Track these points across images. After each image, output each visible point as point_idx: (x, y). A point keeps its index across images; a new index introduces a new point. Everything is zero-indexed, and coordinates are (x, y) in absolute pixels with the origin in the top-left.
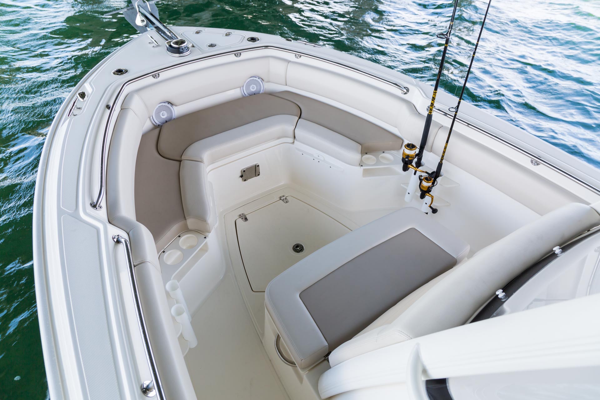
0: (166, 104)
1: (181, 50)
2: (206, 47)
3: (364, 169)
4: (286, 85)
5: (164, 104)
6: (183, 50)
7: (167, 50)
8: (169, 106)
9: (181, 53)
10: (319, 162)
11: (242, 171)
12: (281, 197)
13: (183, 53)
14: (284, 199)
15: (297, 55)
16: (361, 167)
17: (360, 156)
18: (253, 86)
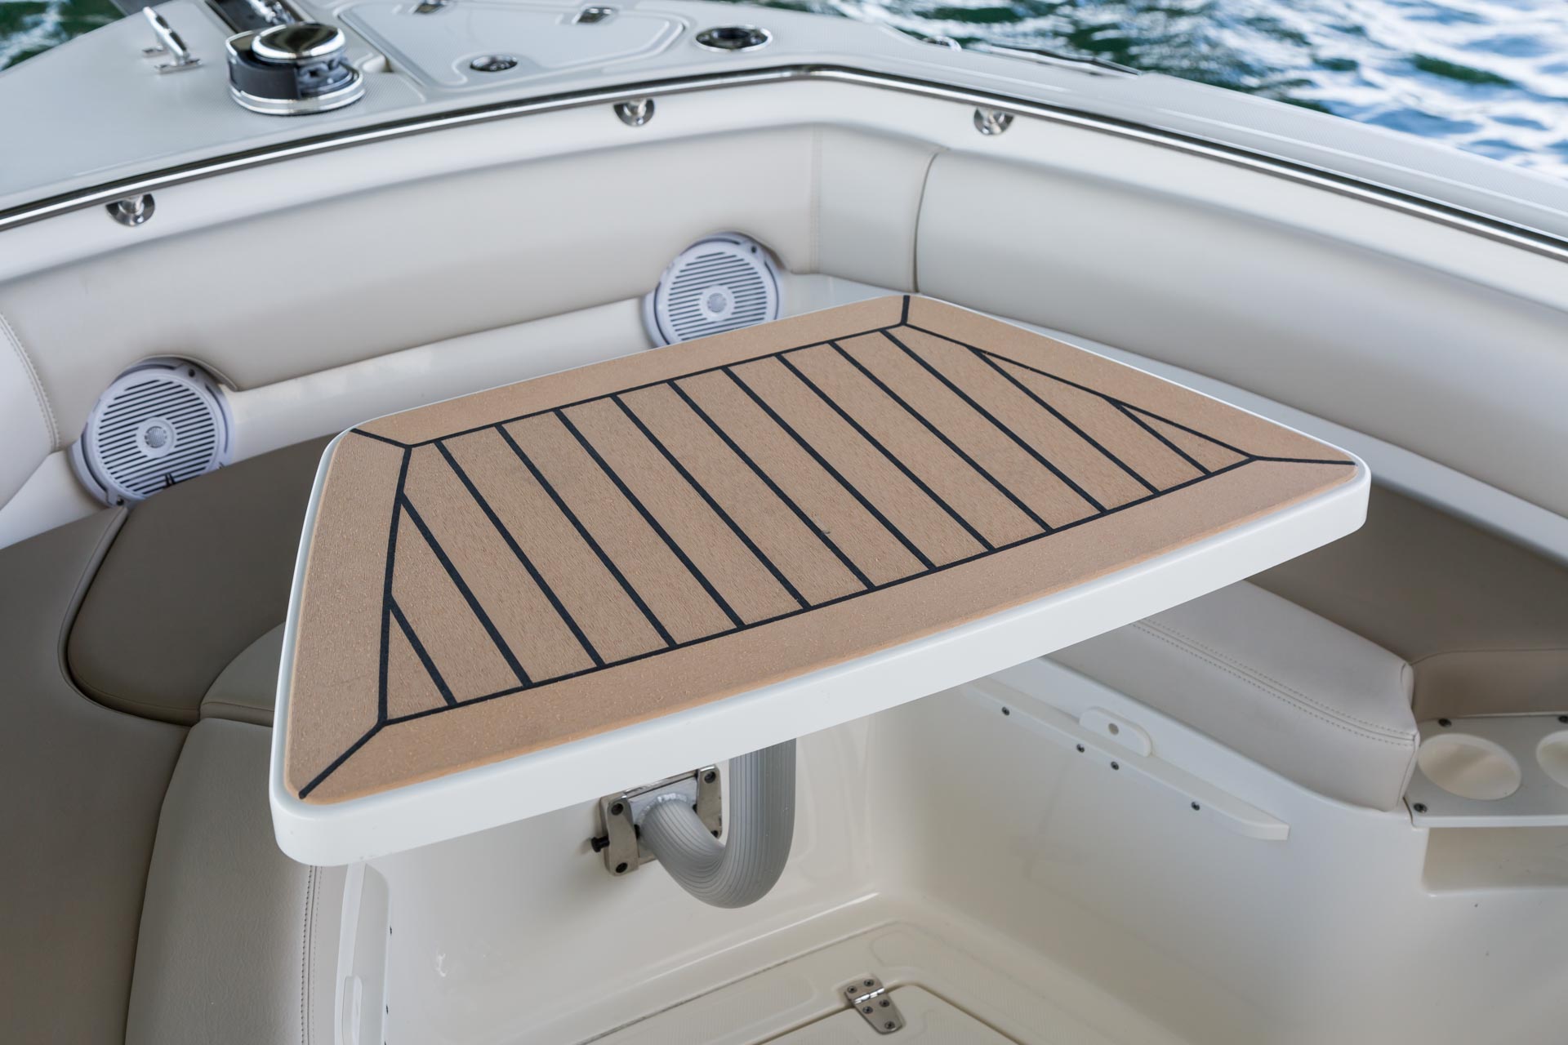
0: (178, 378)
1: (307, 78)
2: (457, 71)
3: (1434, 833)
4: (916, 291)
5: (163, 376)
6: (315, 80)
7: (233, 80)
8: (196, 387)
9: (305, 95)
10: (1115, 766)
11: (606, 806)
12: (853, 990)
13: (317, 94)
14: (876, 1007)
15: (985, 113)
16: (1413, 814)
17: (1411, 737)
18: (715, 289)
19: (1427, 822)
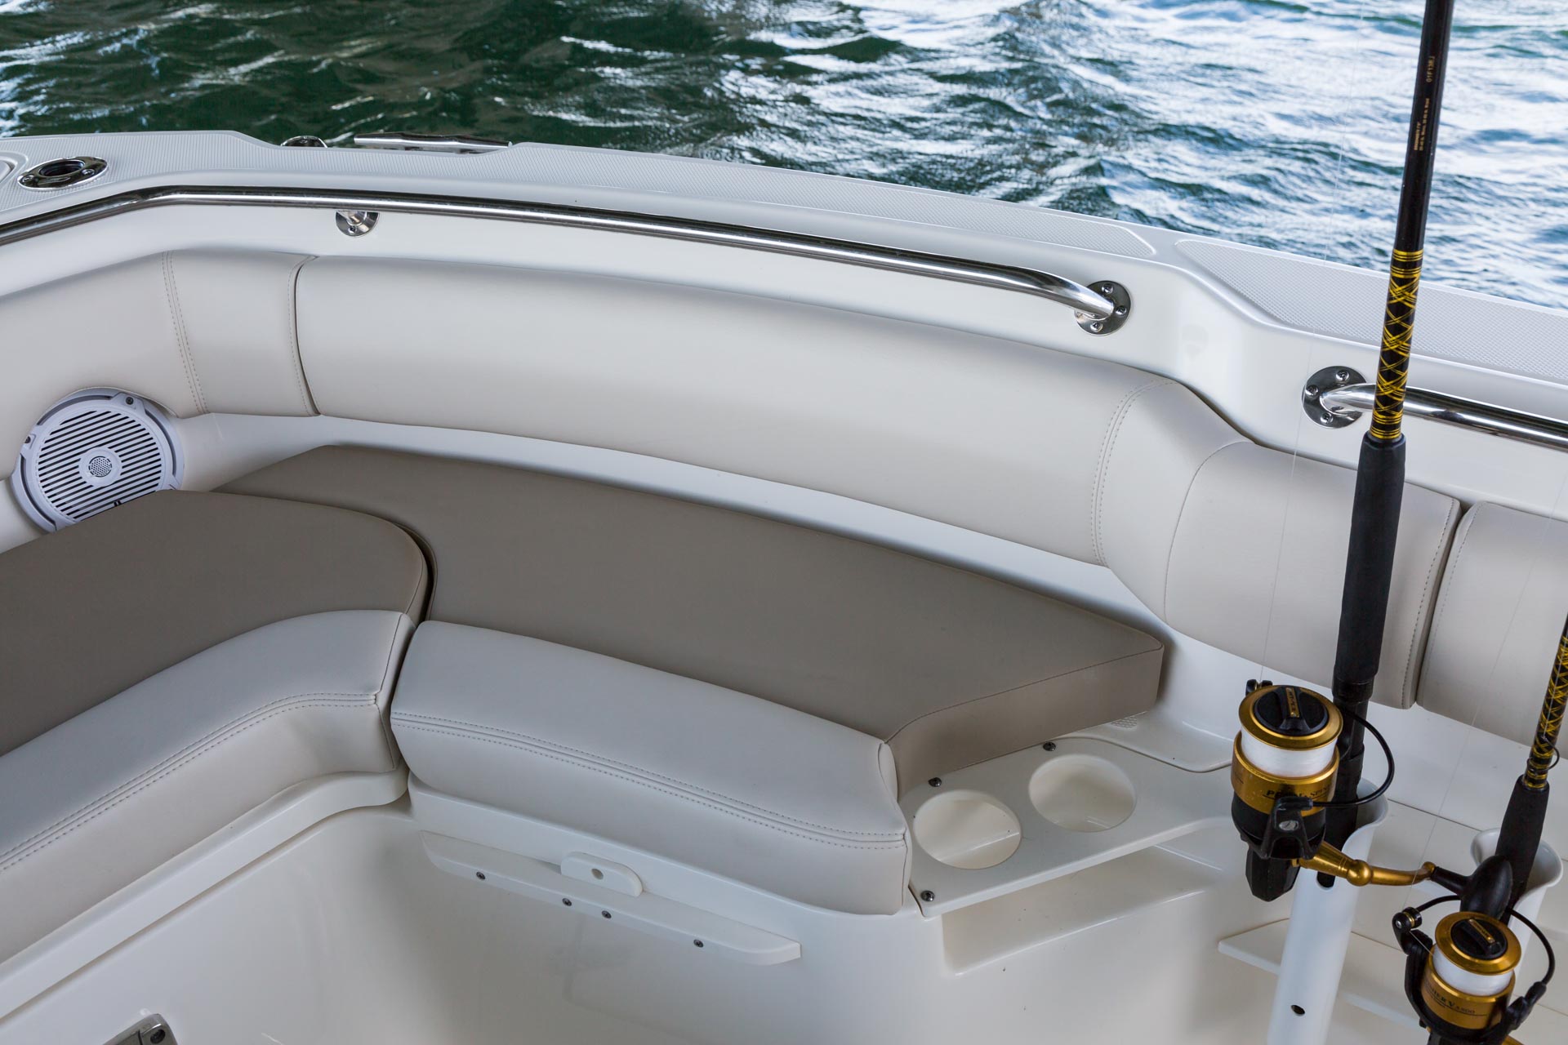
3: (948, 917)
4: (317, 413)
10: (607, 915)
15: (347, 214)
16: (921, 904)
17: (901, 837)
18: (94, 453)
19: (937, 910)
